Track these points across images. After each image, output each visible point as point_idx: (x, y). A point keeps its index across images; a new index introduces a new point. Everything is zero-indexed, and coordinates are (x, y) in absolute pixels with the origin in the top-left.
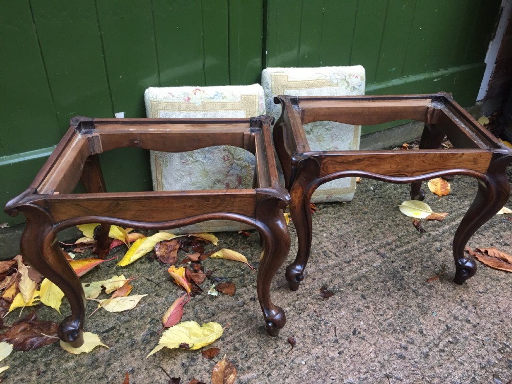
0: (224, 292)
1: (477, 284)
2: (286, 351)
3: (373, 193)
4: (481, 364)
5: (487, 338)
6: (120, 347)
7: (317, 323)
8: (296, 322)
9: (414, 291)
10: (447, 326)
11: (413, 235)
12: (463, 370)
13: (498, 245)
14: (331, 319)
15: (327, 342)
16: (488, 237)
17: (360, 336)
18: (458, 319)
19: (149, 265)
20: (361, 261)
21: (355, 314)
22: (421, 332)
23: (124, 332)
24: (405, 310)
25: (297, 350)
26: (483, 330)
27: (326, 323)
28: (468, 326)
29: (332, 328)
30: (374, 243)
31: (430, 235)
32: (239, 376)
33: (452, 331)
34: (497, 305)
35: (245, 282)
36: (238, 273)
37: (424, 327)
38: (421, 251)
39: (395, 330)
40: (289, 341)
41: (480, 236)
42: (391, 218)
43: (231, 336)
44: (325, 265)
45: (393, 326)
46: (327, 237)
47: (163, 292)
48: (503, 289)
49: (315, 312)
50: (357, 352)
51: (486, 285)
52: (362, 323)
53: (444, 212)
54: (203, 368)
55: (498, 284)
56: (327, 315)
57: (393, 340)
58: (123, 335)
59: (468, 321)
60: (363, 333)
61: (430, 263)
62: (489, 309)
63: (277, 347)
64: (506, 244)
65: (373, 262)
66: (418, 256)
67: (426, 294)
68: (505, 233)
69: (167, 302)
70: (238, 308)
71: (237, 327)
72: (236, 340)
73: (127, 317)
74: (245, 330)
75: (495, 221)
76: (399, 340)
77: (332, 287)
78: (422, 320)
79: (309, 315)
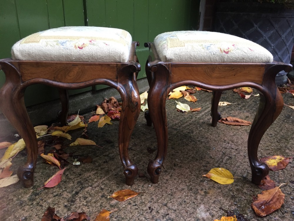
0: (84, 162)
4: (248, 165)
6: (11, 207)
9: (199, 141)
10: (223, 152)
12: (241, 170)
13: (231, 117)
17: (178, 166)
18: (227, 149)
19: (24, 158)
21: (171, 157)
22: (211, 158)
23: (13, 198)
26: (242, 151)
28: (233, 150)
30: (169, 125)
31: (196, 118)
32: (110, 203)
33: (227, 154)
35: (97, 155)
36: (91, 151)
37: (211, 155)
38: (195, 124)
39: (197, 160)
42: (173, 114)
43: (96, 183)
44: (145, 138)
45: (195, 158)
47: (38, 170)
50: (180, 173)
51: (233, 132)
52: (177, 160)
53: (199, 107)
54: (81, 204)
55: (239, 131)
57: (198, 164)
58: (12, 199)
60: (180, 164)
61: (202, 128)
62: (239, 142)
66: (194, 126)
67: (206, 141)
68: (232, 112)
69: (43, 174)
70: (97, 168)
71: (99, 177)
72: (101, 184)
73: (13, 189)
74: (106, 178)
75: (225, 109)
76: (201, 163)
77: (153, 147)
78: (209, 152)
79: (144, 162)
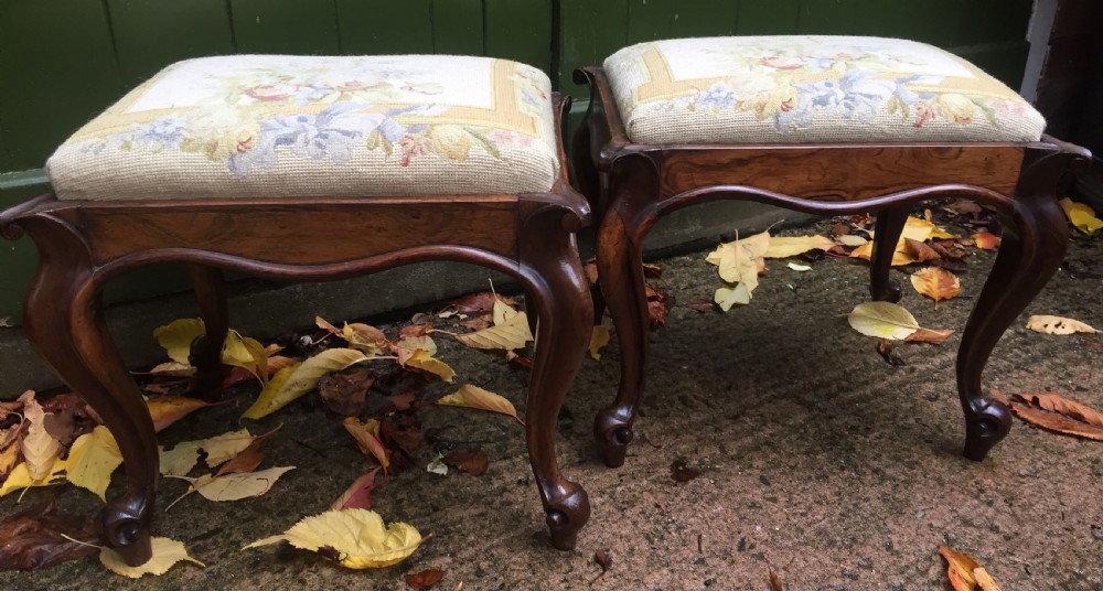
0: (460, 468)
1: (1014, 459)
2: (588, 578)
3: (793, 294)
5: (1036, 561)
6: (228, 567)
7: (660, 528)
8: (615, 526)
9: (876, 471)
10: (946, 536)
11: (875, 369)
13: (1061, 390)
14: (692, 520)
15: (680, 562)
16: (1041, 375)
17: (754, 551)
18: (972, 525)
19: (305, 418)
20: (761, 415)
21: (745, 511)
22: (889, 547)
23: (241, 538)
24: (855, 505)
25: (615, 577)
26: (1028, 546)
27: (679, 529)
28: (994, 537)
29: (694, 538)
30: (792, 383)
31: (913, 370)
34: (1059, 499)
35: (509, 451)
36: (494, 434)
37: (894, 539)
38: (893, 398)
39: (832, 543)
40: (597, 560)
41: (1023, 373)
42: (830, 338)
43: (471, 548)
44: (684, 422)
45: (827, 534)
46: (690, 372)
47: (329, 467)
48: (1072, 470)
49: (658, 506)
50: (746, 582)
51: (1033, 462)
52: (758, 528)
53: (945, 328)
55: (1061, 462)
56: (683, 513)
57: (828, 561)
58: (238, 544)
59: (995, 529)
60: (761, 548)
61: (912, 421)
62: (1040, 506)
63: (570, 571)
64: (1080, 389)
65: (788, 416)
66: (886, 406)
67: (902, 478)
68: (1077, 369)
69: (338, 484)
70: (489, 499)
71: (486, 532)
72: (482, 556)
73: (249, 512)
74: (503, 538)
75: (1056, 348)
76: (840, 561)
77: (696, 462)
78: (891, 525)
79: (643, 513)
